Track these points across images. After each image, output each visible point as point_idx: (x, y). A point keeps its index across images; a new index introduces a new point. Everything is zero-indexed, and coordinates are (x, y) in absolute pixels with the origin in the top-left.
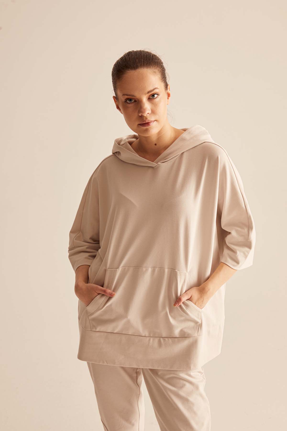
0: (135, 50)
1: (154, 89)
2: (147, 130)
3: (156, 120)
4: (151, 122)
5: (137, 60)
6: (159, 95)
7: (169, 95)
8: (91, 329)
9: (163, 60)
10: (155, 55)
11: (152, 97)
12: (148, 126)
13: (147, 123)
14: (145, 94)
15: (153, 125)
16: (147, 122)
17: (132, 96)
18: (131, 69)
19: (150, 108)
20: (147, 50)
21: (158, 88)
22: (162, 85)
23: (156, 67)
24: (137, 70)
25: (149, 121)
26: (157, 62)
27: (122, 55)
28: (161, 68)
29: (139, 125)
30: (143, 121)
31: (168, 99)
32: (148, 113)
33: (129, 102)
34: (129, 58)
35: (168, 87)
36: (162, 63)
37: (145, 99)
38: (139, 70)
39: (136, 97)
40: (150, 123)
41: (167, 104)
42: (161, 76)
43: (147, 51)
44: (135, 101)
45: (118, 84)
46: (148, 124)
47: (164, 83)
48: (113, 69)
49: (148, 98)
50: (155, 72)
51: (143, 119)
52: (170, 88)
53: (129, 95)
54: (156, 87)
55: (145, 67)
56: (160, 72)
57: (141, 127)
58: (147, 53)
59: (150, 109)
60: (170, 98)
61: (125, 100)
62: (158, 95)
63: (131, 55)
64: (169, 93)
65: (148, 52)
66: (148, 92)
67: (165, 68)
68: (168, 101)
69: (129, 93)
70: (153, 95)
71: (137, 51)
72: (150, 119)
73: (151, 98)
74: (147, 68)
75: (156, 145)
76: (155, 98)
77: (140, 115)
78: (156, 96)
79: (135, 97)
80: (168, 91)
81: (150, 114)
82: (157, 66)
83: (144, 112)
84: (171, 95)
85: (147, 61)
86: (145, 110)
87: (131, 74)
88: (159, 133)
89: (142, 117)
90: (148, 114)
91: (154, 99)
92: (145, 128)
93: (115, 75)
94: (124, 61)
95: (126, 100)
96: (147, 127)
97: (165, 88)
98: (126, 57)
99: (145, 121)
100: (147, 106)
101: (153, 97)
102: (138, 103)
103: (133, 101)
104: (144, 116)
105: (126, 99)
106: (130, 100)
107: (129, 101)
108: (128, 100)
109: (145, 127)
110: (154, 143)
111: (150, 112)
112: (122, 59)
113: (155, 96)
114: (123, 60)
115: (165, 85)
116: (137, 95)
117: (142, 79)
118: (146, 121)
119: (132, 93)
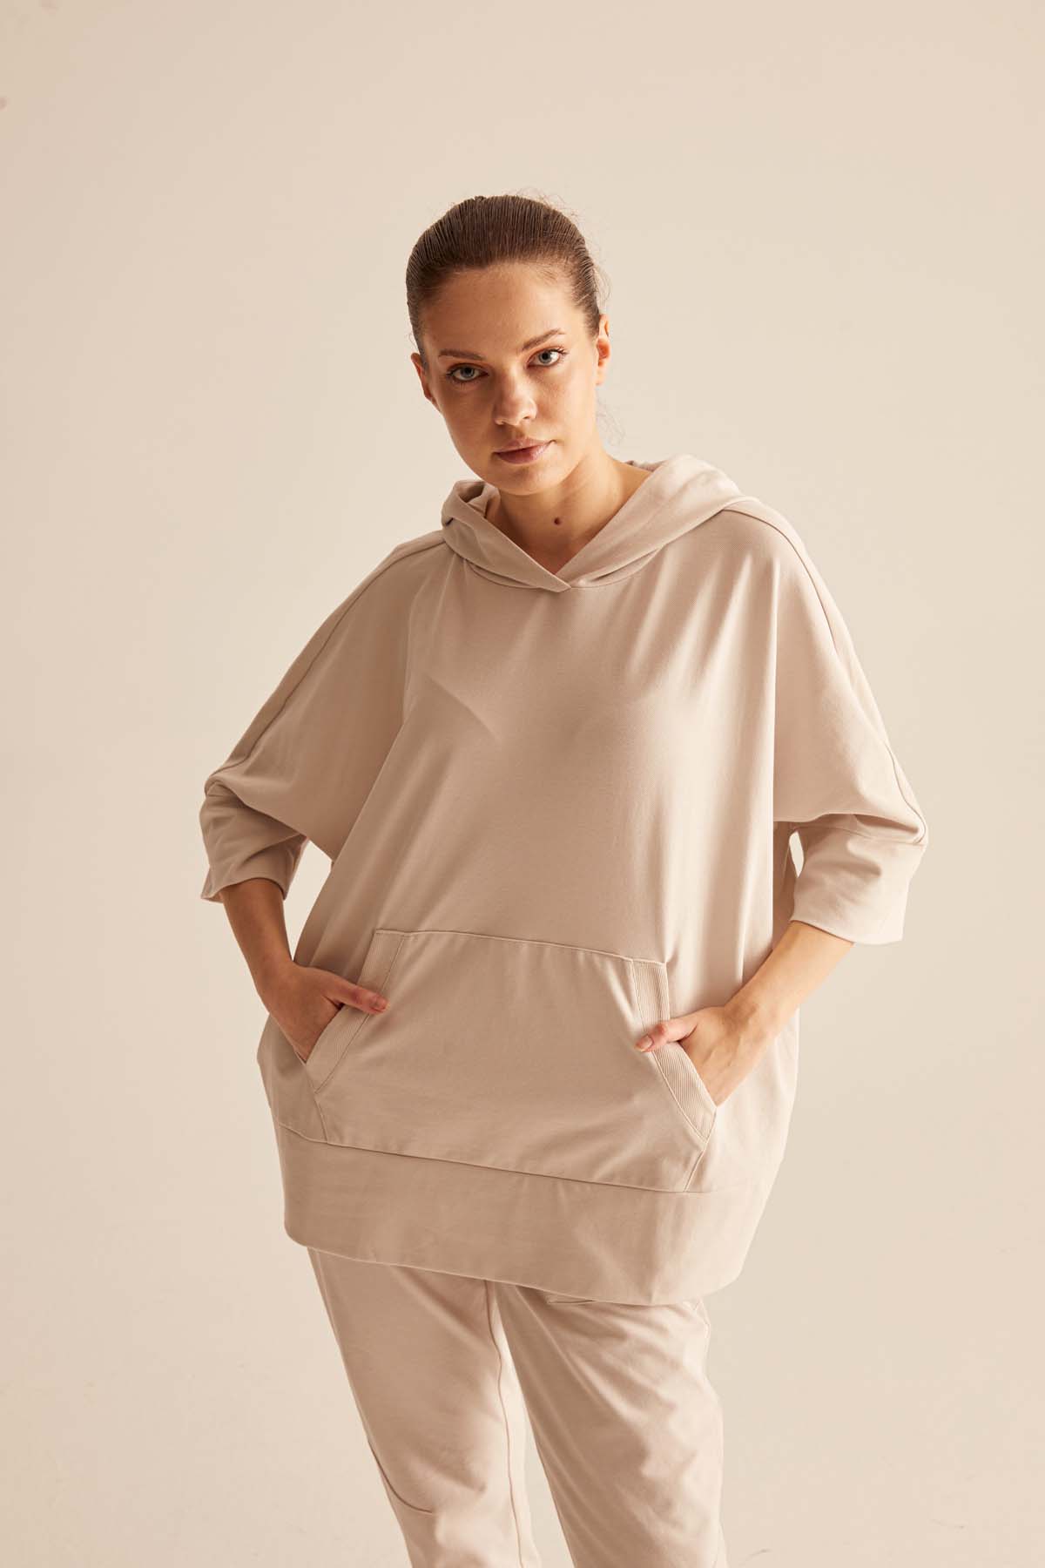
0: (487, 196)
1: (547, 336)
2: (523, 475)
3: (554, 441)
4: (536, 446)
5: (490, 234)
6: (565, 353)
7: (603, 351)
8: (326, 1139)
9: (583, 231)
10: (554, 212)
11: (540, 360)
12: (526, 461)
13: (523, 450)
14: (517, 351)
15: (544, 456)
16: (522, 446)
17: (473, 359)
18: (467, 266)
19: (534, 400)
20: (528, 195)
21: (563, 330)
22: (579, 318)
23: (556, 256)
24: (488, 269)
25: (531, 445)
26: (559, 239)
27: (441, 213)
28: (573, 261)
29: (496, 456)
30: (511, 445)
31: (600, 364)
32: (526, 418)
33: (460, 377)
34: (464, 227)
35: (602, 326)
36: (580, 241)
37: (515, 368)
38: (496, 270)
39: (484, 362)
40: (534, 450)
41: (598, 384)
42: (573, 288)
43: (528, 198)
44: (484, 375)
45: (425, 315)
46: (526, 452)
47: (585, 311)
48: (410, 264)
49: (525, 365)
50: (551, 276)
51: (509, 437)
52: (608, 327)
53: (462, 355)
54: (555, 327)
55: (517, 259)
56: (568, 276)
57: (505, 463)
58: (529, 207)
59: (533, 402)
60: (606, 361)
61: (448, 370)
62: (560, 352)
63: (472, 215)
64: (603, 344)
65: (530, 202)
66: (527, 346)
67: (590, 256)
68: (599, 373)
69: (460, 348)
70: (545, 355)
71: (492, 198)
72: (534, 438)
73: (539, 363)
74: (525, 261)
75: (557, 521)
76: (551, 363)
77: (499, 422)
78: (554, 356)
79: (481, 359)
80: (602, 336)
81: (533, 421)
82: (560, 254)
83: (513, 414)
84: (611, 350)
85: (523, 239)
86: (514, 405)
87: (468, 282)
88: (569, 482)
89: (504, 430)
90: (527, 421)
91: (548, 367)
92: (516, 466)
93: (413, 282)
94: (446, 238)
95: (452, 372)
96: (526, 464)
97: (590, 327)
98: (454, 221)
99: (518, 444)
100: (524, 391)
101: (546, 361)
102: (490, 381)
103: (477, 373)
104: (512, 427)
105: (452, 367)
106: (467, 370)
107: (462, 373)
108: (459, 371)
109: (518, 463)
110: (552, 517)
111: (533, 412)
112: (439, 226)
113: (552, 356)
114: (443, 231)
115: (589, 319)
116: (488, 353)
117: (506, 298)
118: (522, 444)
119: (470, 347)
